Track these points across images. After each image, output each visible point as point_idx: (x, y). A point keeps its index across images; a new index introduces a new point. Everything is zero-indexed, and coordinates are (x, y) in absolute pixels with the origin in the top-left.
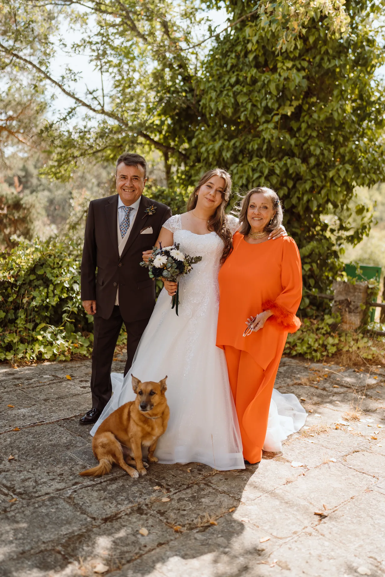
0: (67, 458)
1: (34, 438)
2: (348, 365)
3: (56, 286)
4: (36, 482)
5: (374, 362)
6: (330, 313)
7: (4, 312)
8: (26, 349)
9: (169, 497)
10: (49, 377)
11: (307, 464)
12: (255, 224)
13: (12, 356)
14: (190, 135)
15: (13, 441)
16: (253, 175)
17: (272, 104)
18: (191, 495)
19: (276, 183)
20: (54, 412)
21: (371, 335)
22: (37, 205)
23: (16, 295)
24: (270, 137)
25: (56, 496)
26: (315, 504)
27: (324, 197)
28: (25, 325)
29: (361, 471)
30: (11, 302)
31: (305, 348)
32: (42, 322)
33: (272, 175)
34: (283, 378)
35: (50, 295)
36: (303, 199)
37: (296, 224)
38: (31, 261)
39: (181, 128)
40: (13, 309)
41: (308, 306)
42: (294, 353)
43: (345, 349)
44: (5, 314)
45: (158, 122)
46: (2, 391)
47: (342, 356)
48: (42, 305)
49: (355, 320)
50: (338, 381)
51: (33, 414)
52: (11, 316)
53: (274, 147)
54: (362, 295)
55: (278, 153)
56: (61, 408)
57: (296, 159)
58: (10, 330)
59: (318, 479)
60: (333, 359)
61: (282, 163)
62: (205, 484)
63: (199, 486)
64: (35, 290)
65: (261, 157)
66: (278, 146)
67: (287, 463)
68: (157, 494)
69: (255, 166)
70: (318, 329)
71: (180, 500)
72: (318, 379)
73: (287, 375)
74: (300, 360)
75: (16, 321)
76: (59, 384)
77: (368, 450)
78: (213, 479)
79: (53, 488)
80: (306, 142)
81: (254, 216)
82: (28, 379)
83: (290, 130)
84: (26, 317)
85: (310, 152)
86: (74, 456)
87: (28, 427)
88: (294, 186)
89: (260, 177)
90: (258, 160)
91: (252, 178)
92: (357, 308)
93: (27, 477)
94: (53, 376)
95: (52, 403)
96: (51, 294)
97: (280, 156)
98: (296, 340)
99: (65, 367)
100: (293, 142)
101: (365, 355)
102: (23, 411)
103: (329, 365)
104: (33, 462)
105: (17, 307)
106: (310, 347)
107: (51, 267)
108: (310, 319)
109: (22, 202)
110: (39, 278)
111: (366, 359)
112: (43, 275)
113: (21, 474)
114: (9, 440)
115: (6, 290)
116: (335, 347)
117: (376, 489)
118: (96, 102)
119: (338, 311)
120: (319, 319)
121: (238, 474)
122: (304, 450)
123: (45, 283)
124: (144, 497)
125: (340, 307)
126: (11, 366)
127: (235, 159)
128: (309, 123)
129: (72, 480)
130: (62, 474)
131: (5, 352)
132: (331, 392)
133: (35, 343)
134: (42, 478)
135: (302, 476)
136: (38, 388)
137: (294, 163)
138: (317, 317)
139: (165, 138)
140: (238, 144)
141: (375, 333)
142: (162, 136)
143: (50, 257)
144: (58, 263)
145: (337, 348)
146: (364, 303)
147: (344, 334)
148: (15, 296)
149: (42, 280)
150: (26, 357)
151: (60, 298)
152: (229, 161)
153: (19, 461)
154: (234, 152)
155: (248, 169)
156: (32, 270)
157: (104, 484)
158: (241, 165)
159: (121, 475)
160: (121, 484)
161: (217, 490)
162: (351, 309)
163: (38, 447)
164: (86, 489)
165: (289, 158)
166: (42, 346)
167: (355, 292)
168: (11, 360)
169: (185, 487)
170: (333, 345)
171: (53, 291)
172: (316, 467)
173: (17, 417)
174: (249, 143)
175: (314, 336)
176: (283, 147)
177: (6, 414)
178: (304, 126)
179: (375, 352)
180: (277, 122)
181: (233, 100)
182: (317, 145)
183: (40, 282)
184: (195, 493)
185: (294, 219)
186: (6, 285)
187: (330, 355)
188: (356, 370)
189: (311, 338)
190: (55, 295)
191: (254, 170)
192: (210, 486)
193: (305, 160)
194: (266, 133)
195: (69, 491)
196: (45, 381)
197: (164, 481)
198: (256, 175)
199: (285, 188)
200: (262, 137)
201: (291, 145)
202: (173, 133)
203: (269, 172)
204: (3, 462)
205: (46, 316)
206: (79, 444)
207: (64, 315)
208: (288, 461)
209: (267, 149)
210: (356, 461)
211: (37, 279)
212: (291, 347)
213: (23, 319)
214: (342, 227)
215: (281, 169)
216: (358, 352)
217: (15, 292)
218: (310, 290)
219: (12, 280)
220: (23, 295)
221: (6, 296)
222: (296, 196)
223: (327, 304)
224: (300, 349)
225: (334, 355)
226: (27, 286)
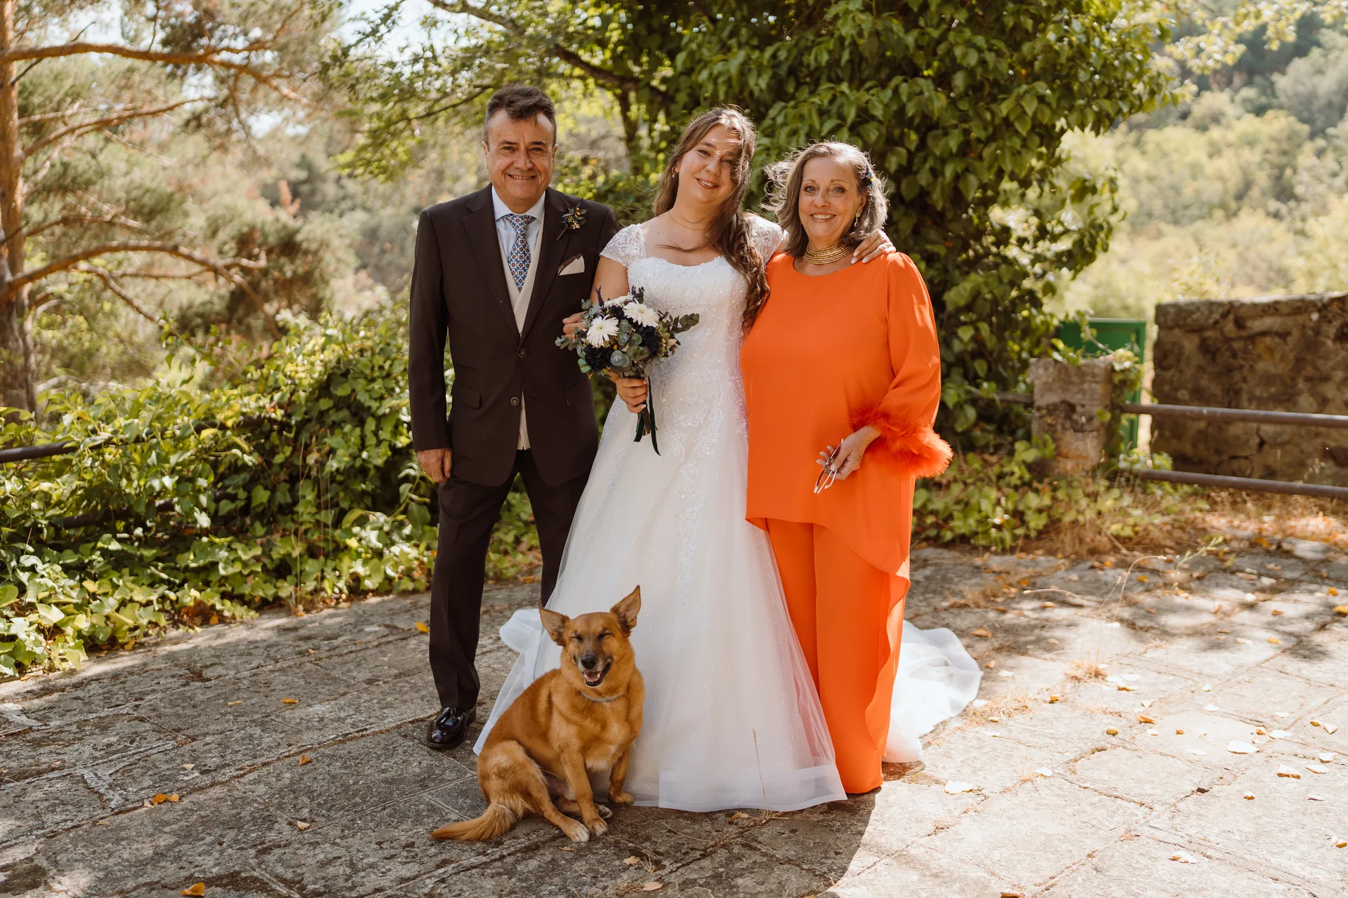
0: (422, 807)
1: (346, 768)
2: (1076, 553)
3: (380, 419)
4: (352, 865)
5: (1139, 543)
6: (1028, 437)
7: (266, 488)
8: (322, 571)
9: (660, 880)
10: (376, 628)
11: (982, 786)
12: (817, 229)
13: (292, 589)
14: (672, 46)
15: (297, 778)
16: (822, 125)
18: (711, 873)
19: (879, 140)
20: (389, 706)
21: (1128, 480)
22: (336, 242)
23: (290, 449)
24: (854, 32)
25: (399, 893)
26: (1003, 874)
27: (991, 165)
28: (317, 517)
29: (1110, 792)
30: (282, 465)
31: (972, 522)
32: (355, 505)
33: (867, 122)
34: (923, 594)
35: (368, 443)
36: (943, 174)
37: (933, 235)
38: (319, 368)
39: (650, 31)
40: (285, 481)
41: (975, 425)
42: (948, 535)
43: (1068, 518)
44: (268, 494)
45: (597, 22)
46: (271, 667)
47: (1062, 536)
48: (353, 466)
49: (1089, 448)
50: (1054, 591)
51: (342, 714)
52: (283, 497)
53: (867, 54)
54: (1099, 388)
55: (878, 68)
56: (406, 697)
57: (921, 81)
58: (284, 530)
59: (1009, 818)
60: (1041, 543)
61: (888, 93)
62: (744, 845)
63: (730, 851)
64: (332, 434)
65: (839, 81)
66: (875, 50)
67: (934, 787)
68: (632, 874)
69: (826, 102)
70: (1001, 476)
71: (686, 884)
72: (1006, 591)
73: (933, 586)
74: (962, 552)
75: (296, 509)
76: (401, 644)
77: (1127, 745)
78: (762, 834)
79: (392, 875)
80: (943, 37)
81: (815, 210)
82: (328, 638)
83: (903, 12)
84: (318, 496)
85: (954, 59)
86: (439, 802)
87: (329, 745)
88: (922, 144)
89: (838, 130)
90: (831, 89)
91: (820, 132)
92: (1090, 419)
93: (330, 856)
94: (387, 626)
95: (386, 687)
96: (371, 440)
97: (883, 75)
98: (951, 504)
99: (415, 605)
100: (910, 39)
101: (1115, 528)
102: (319, 709)
103: (1031, 556)
104: (344, 821)
105: (295, 476)
106: (983, 519)
107: (366, 378)
108: (982, 453)
109: (299, 237)
110: (340, 404)
111: (1117, 537)
112: (350, 396)
113: (317, 851)
114: (288, 775)
115: (267, 438)
116: (1044, 515)
117: (1147, 831)
119: (1046, 432)
120: (1003, 452)
121: (821, 817)
122: (974, 753)
123: (354, 415)
124: (601, 884)
125: (1049, 420)
126: (290, 612)
127: (779, 92)
129: (436, 855)
130: (412, 845)
131: (275, 579)
133: (340, 555)
134: (367, 856)
135: (972, 813)
136: (353, 655)
137: (917, 92)
138: (997, 448)
139: (616, 58)
140: (782, 55)
141: (1136, 476)
142: (608, 54)
143: (362, 355)
144: (381, 368)
145: (1049, 516)
146: (1106, 407)
147: (1063, 484)
148: (288, 450)
149: (349, 408)
150: (323, 590)
151: (393, 448)
152: (767, 97)
153: (313, 821)
154: (774, 76)
155: (810, 111)
156: (323, 388)
157: (510, 860)
158: (792, 103)
159: (547, 837)
160: (548, 857)
161: (772, 856)
162: (1076, 422)
163: (355, 787)
164: (468, 873)
165: (905, 81)
166: (360, 561)
167: (1083, 383)
168: (290, 596)
169: (698, 854)
170: (1040, 511)
171: (376, 433)
172: (1006, 791)
173: (306, 725)
174: (809, 49)
175: (992, 493)
176: (888, 54)
177: (280, 720)
179: (1139, 521)
182: (969, 44)
183: (345, 413)
184: (721, 866)
185: (929, 222)
186: (267, 426)
187: (1033, 534)
188: (1096, 564)
189: (986, 498)
190: (379, 442)
191: (822, 113)
192: (756, 849)
193: (943, 81)
194: (844, 24)
195: (428, 881)
196: (369, 638)
197: (648, 844)
198: (829, 125)
199: (901, 151)
200: (836, 36)
201: (907, 47)
202: (633, 44)
203: (858, 116)
204: (276, 826)
205: (364, 492)
206: (448, 775)
207: (405, 488)
208: (937, 782)
209: (851, 61)
210: (1098, 771)
211: (337, 407)
212: (941, 522)
213: (309, 502)
214: (1042, 233)
215: (887, 106)
216: (1098, 522)
217: (287, 442)
218: (978, 386)
219: (279, 414)
220: (307, 446)
221: (267, 453)
222: (927, 166)
223: (1018, 416)
224: (961, 525)
225: (1041, 534)
226: (314, 426)
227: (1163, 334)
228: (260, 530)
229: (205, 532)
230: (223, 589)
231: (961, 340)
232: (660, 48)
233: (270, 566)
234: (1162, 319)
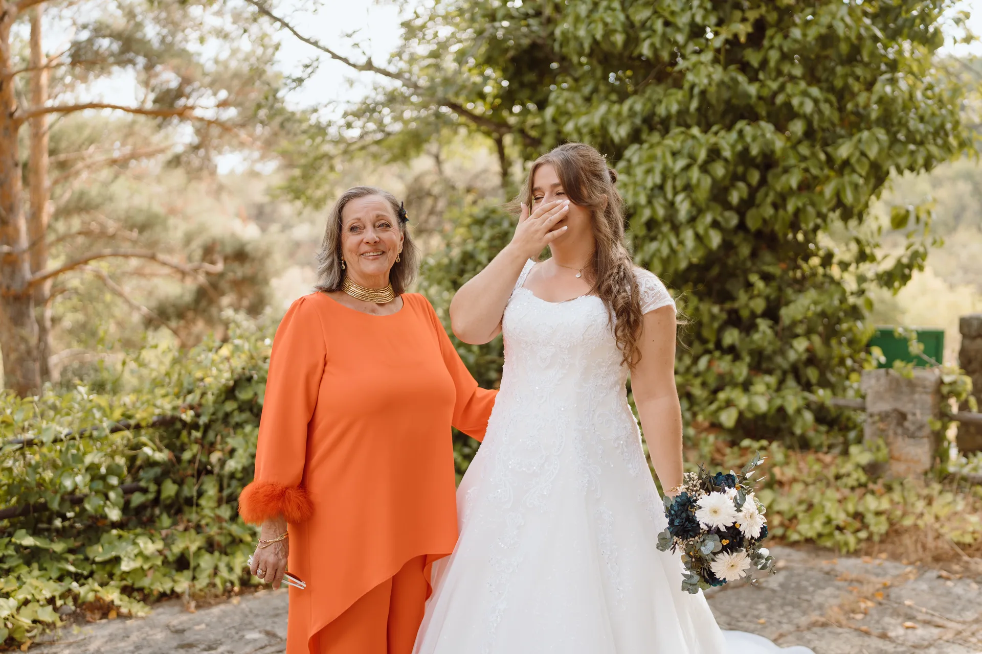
2: (921, 560)
5: (978, 550)
6: (859, 441)
7: (174, 482)
8: (216, 566)
10: (256, 635)
13: (187, 584)
14: (541, 99)
16: (674, 161)
17: (705, 18)
19: (724, 177)
21: (959, 485)
22: (276, 252)
24: (705, 81)
27: (831, 199)
28: (217, 511)
30: (190, 461)
31: (817, 525)
33: (715, 160)
34: (782, 607)
36: (785, 208)
37: (767, 257)
38: (227, 375)
39: (522, 85)
40: (192, 475)
41: (811, 427)
42: (795, 537)
43: (907, 523)
44: (176, 487)
47: (904, 540)
49: (920, 452)
50: (910, 607)
52: (189, 491)
53: (714, 101)
54: (929, 399)
57: (763, 124)
58: (187, 522)
60: (883, 546)
61: (734, 135)
64: (235, 433)
65: (688, 127)
66: (722, 99)
69: (678, 144)
70: (838, 477)
72: (863, 605)
73: (789, 597)
74: (810, 554)
75: (200, 502)
80: (782, 88)
83: (745, 67)
84: (221, 489)
85: (791, 108)
88: (763, 182)
89: (688, 167)
90: (683, 133)
92: (921, 427)
94: (268, 633)
97: (728, 120)
98: (794, 504)
100: (752, 90)
101: (954, 536)
103: (877, 562)
105: (200, 471)
106: (829, 521)
108: (816, 452)
110: (243, 406)
111: (958, 544)
112: (251, 399)
115: (178, 437)
116: (883, 518)
118: (358, 51)
119: (880, 436)
120: (836, 451)
125: (882, 426)
126: (182, 609)
127: (635, 137)
128: (785, 49)
131: (174, 572)
132: (902, 645)
133: (235, 549)
137: (759, 133)
138: (830, 448)
139: (494, 109)
140: (638, 107)
141: (966, 481)
142: (488, 106)
145: (888, 520)
146: (935, 416)
147: (897, 487)
148: (196, 448)
149: (251, 410)
150: (215, 586)
152: (625, 141)
154: (632, 125)
155: (663, 153)
156: (229, 393)
158: (646, 146)
162: (908, 429)
165: (748, 125)
167: (913, 394)
168: (185, 592)
170: (878, 514)
174: (660, 101)
175: (832, 494)
176: (735, 102)
178: (774, 55)
179: (977, 528)
180: (718, 51)
181: (622, 17)
182: (805, 94)
183: (245, 416)
185: (765, 246)
186: (178, 425)
188: (944, 573)
189: (829, 500)
191: (674, 154)
193: (781, 126)
194: (696, 74)
198: (681, 163)
199: (741, 185)
200: (686, 86)
201: (749, 96)
202: (508, 98)
203: (708, 156)
209: (698, 109)
211: (241, 409)
212: (786, 522)
213: (210, 498)
214: (863, 257)
215: (733, 147)
216: (937, 525)
217: (196, 441)
218: (811, 391)
219: (188, 416)
220: (212, 445)
221: (177, 449)
222: (770, 199)
223: (849, 419)
224: (808, 528)
225: (885, 538)
226: (219, 426)
227: (967, 342)
228: (166, 521)
229: (114, 525)
230: (124, 583)
231: (796, 351)
232: (530, 99)
233: (171, 558)
234: (966, 330)
